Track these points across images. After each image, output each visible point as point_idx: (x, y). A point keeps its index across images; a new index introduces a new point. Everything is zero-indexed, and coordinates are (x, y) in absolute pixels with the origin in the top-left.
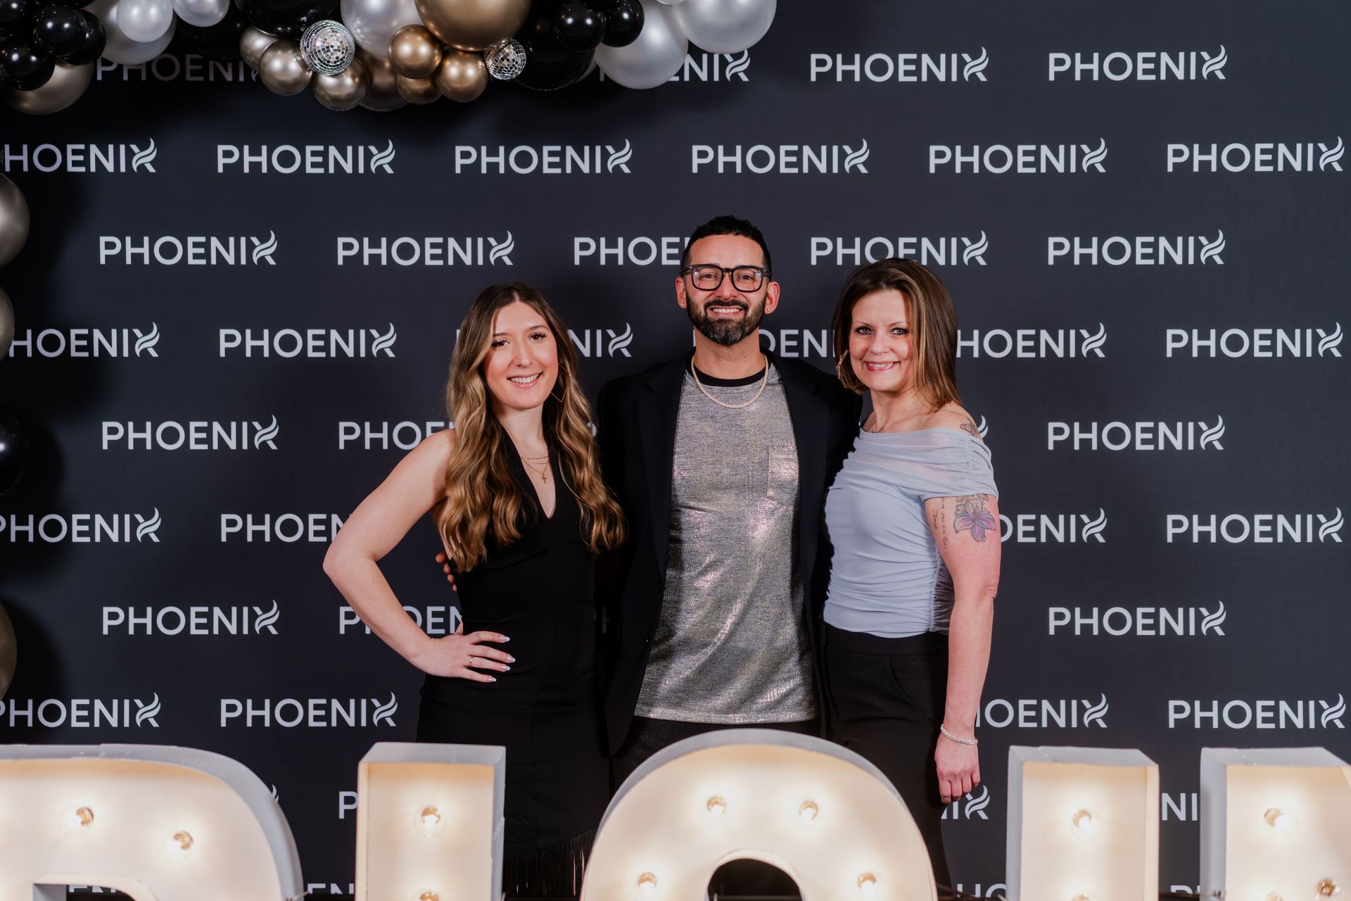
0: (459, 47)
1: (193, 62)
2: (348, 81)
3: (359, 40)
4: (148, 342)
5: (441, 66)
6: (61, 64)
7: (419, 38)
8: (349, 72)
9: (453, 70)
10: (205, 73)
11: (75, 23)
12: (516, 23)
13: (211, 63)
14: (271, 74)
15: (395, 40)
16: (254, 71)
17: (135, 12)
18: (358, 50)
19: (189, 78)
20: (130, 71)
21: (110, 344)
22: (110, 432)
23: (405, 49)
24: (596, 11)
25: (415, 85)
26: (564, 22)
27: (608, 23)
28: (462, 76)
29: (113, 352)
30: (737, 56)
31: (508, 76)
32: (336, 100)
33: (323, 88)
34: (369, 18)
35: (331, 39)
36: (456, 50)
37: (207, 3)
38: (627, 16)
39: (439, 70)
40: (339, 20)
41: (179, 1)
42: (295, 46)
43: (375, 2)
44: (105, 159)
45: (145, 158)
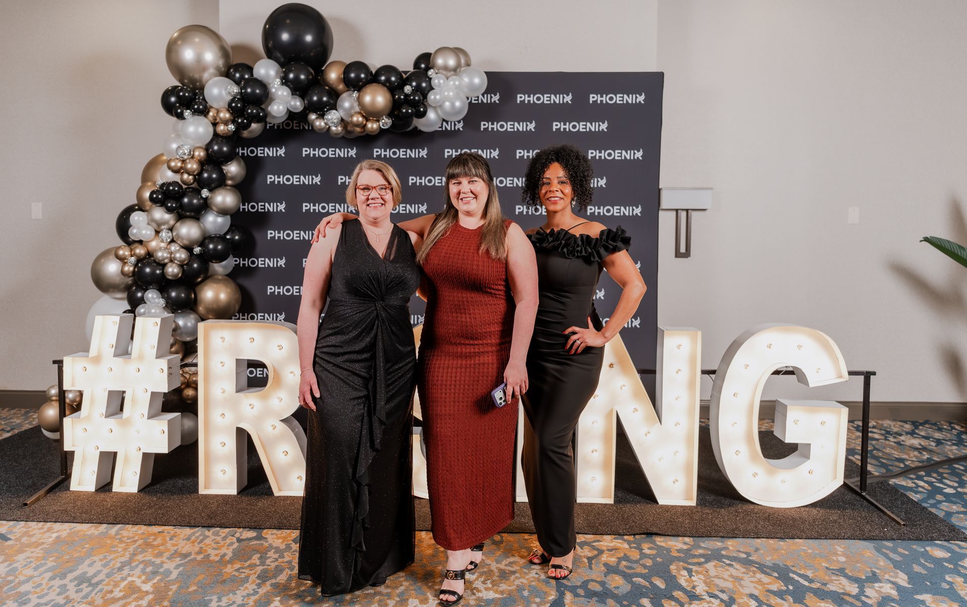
0: (371, 118)
1: (296, 123)
2: (340, 129)
3: (342, 116)
4: (282, 207)
5: (366, 124)
6: (254, 123)
7: (359, 116)
8: (340, 126)
9: (369, 125)
10: (299, 126)
11: (257, 111)
12: (388, 111)
13: (301, 124)
14: (316, 126)
15: (352, 116)
16: (311, 124)
17: (276, 107)
18: (342, 120)
19: (295, 128)
20: (277, 126)
21: (271, 207)
22: (270, 234)
23: (355, 119)
24: (412, 108)
25: (358, 129)
26: (402, 111)
27: (416, 112)
28: (372, 127)
29: (271, 210)
30: (459, 122)
31: (386, 127)
32: (336, 134)
33: (332, 131)
34: (345, 110)
35: (333, 116)
36: (370, 119)
37: (297, 104)
38: (422, 109)
39: (365, 125)
40: (336, 110)
41: (289, 104)
42: (323, 118)
43: (347, 105)
44: (269, 152)
45: (281, 152)
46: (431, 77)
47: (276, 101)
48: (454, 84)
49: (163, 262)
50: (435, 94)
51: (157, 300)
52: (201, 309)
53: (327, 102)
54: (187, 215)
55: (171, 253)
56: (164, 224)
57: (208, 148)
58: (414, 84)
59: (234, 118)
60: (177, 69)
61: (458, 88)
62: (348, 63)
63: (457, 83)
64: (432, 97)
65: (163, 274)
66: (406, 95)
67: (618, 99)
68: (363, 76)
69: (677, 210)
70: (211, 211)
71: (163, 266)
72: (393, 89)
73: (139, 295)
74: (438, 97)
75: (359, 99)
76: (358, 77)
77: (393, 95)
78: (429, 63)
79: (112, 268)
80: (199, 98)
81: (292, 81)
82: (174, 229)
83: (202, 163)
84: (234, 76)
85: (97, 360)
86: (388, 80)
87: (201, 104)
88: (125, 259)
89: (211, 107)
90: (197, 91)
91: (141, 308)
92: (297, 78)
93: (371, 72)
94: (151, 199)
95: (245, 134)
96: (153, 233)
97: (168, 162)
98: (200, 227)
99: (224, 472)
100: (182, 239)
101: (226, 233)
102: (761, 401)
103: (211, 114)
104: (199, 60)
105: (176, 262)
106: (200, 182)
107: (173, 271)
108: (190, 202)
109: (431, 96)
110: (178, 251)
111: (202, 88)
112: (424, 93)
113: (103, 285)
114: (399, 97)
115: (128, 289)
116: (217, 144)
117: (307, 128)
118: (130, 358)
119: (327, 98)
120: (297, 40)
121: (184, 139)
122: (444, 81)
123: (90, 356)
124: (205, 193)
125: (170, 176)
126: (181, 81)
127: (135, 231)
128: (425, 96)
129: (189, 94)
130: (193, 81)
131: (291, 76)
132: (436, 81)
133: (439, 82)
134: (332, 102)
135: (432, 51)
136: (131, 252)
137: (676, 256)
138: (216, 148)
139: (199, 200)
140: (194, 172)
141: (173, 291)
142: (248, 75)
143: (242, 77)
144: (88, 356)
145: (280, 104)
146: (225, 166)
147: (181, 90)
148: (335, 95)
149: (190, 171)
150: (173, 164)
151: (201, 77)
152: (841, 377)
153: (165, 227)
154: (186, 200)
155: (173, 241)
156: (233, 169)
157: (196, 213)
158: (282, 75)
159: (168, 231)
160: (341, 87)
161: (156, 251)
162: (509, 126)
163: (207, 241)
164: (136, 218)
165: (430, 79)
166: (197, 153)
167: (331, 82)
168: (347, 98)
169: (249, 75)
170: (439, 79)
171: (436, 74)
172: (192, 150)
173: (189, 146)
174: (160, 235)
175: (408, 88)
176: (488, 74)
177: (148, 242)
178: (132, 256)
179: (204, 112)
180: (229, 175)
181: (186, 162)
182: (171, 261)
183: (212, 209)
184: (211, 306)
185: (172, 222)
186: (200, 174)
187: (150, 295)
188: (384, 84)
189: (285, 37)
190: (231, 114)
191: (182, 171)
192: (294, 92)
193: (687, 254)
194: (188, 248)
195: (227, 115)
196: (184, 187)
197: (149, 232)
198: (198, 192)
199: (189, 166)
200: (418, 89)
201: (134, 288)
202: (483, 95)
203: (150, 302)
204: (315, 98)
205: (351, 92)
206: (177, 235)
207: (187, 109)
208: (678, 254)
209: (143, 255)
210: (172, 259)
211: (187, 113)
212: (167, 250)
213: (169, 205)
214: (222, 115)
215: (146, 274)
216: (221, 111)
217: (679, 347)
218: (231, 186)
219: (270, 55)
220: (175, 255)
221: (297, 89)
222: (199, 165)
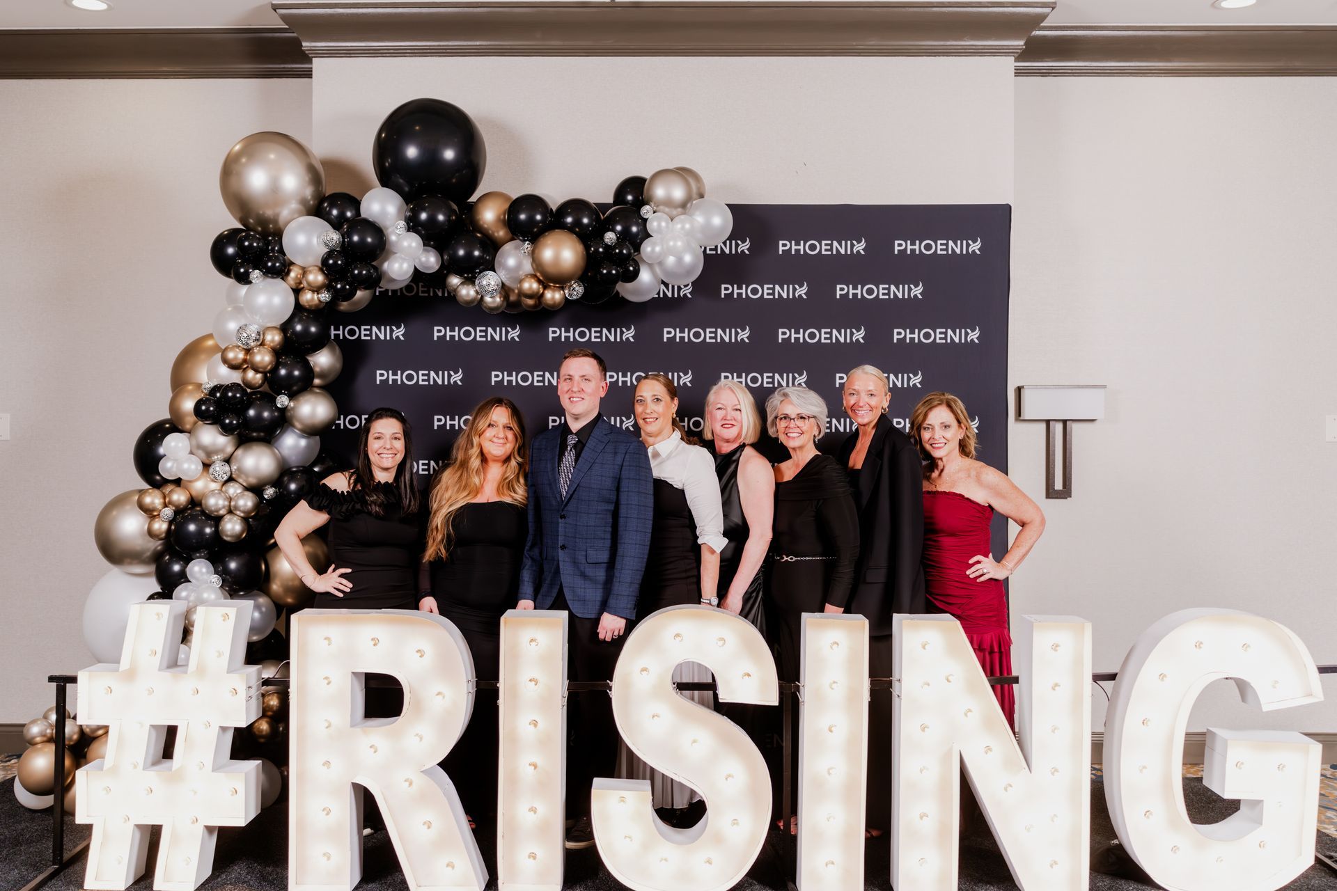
0: (552, 284)
1: (423, 288)
2: (498, 299)
3: (504, 281)
6: (360, 290)
7: (533, 280)
8: (498, 295)
9: (548, 295)
10: (428, 292)
11: (368, 271)
12: (579, 273)
13: (433, 289)
14: (460, 296)
15: (521, 281)
17: (396, 266)
18: (503, 285)
19: (420, 294)
20: (392, 291)
23: (526, 285)
24: (617, 267)
25: (530, 302)
26: (602, 272)
27: (623, 272)
28: (553, 298)
30: (685, 286)
31: (575, 298)
32: (492, 308)
33: (485, 303)
34: (508, 270)
35: (490, 280)
36: (550, 286)
37: (430, 261)
38: (631, 268)
39: (543, 294)
40: (494, 271)
41: (417, 261)
42: (473, 283)
43: (511, 262)
44: (379, 333)
45: (399, 333)
46: (645, 217)
47: (398, 255)
48: (683, 228)
49: (216, 513)
50: (654, 245)
51: (205, 577)
52: (275, 587)
53: (479, 257)
54: (254, 436)
55: (230, 499)
56: (216, 452)
57: (285, 328)
58: (619, 228)
59: (330, 281)
60: (238, 202)
61: (689, 234)
62: (514, 198)
63: (687, 226)
64: (649, 249)
65: (217, 534)
66: (607, 247)
67: (939, 247)
68: (539, 217)
69: (1048, 422)
70: (291, 428)
71: (217, 520)
72: (587, 237)
73: (176, 568)
74: (658, 249)
75: (534, 255)
76: (531, 219)
77: (587, 248)
78: (642, 194)
79: (130, 526)
80: (273, 249)
81: (424, 225)
82: (233, 460)
83: (278, 352)
84: (330, 213)
85: (131, 675)
86: (577, 222)
87: (277, 259)
88: (154, 510)
89: (292, 263)
90: (270, 238)
91: (182, 590)
92: (432, 219)
93: (551, 209)
94: (197, 411)
95: (344, 306)
96: (200, 467)
97: (224, 351)
98: (274, 454)
99: (328, 856)
100: (247, 476)
101: (314, 464)
102: (1187, 734)
103: (292, 275)
104: (275, 188)
105: (238, 513)
106: (274, 383)
107: (233, 529)
108: (259, 416)
109: (647, 248)
110: (242, 495)
111: (279, 234)
112: (635, 241)
113: (112, 552)
114: (596, 250)
115: (157, 558)
116: (300, 321)
117: (440, 294)
118: (186, 672)
119: (481, 252)
120: (431, 158)
121: (248, 315)
122: (667, 223)
123: (121, 669)
124: (282, 401)
125: (226, 376)
126: (243, 221)
127: (169, 465)
128: (637, 248)
129: (258, 244)
130: (263, 221)
131: (424, 216)
132: (655, 224)
133: (659, 225)
134: (488, 258)
135: (647, 174)
136: (164, 498)
137: (1049, 496)
138: (299, 328)
139: (272, 412)
140: (266, 368)
141: (232, 559)
142: (351, 212)
143: (342, 215)
144: (117, 670)
145: (404, 260)
146: (311, 356)
147: (246, 238)
148: (492, 247)
149: (260, 365)
150: (231, 355)
151: (277, 215)
152: (1312, 695)
153: (219, 457)
154: (252, 412)
155: (231, 479)
156: (323, 360)
157: (267, 433)
158: (409, 214)
159: (223, 463)
160: (501, 233)
161: (204, 495)
162: (765, 291)
163: (286, 479)
164: (173, 444)
165: (645, 220)
166: (269, 337)
167: (486, 226)
168: (513, 252)
169: (354, 212)
170: (659, 221)
171: (654, 212)
172: (261, 333)
173: (256, 326)
174: (211, 470)
175: (611, 236)
176: (733, 208)
177: (190, 482)
178: (165, 506)
179: (280, 270)
180: (317, 369)
181: (254, 353)
182: (230, 512)
183: (293, 426)
184: (290, 583)
185: (230, 449)
186: (275, 369)
187: (196, 569)
188: (571, 229)
189: (412, 152)
190: (326, 275)
191: (245, 366)
192: (426, 242)
193: (1066, 493)
194: (256, 490)
195: (317, 278)
196: (249, 390)
197: (193, 467)
198: (270, 400)
199: (258, 358)
200: (625, 237)
201: (167, 557)
202: (725, 243)
203: (197, 579)
204: (461, 252)
205: (517, 242)
206: (239, 469)
207: (255, 268)
208: (1051, 493)
209: (184, 503)
210: (232, 508)
211: (255, 275)
212: (223, 494)
213: (227, 421)
214: (311, 277)
215: (189, 533)
216: (310, 272)
217: (1055, 647)
218: (319, 387)
219: (385, 181)
220: (236, 502)
221: (432, 236)
222: (273, 356)
